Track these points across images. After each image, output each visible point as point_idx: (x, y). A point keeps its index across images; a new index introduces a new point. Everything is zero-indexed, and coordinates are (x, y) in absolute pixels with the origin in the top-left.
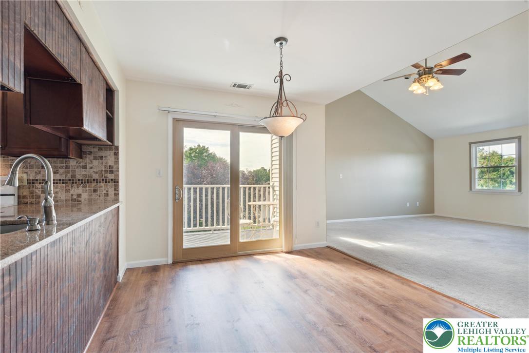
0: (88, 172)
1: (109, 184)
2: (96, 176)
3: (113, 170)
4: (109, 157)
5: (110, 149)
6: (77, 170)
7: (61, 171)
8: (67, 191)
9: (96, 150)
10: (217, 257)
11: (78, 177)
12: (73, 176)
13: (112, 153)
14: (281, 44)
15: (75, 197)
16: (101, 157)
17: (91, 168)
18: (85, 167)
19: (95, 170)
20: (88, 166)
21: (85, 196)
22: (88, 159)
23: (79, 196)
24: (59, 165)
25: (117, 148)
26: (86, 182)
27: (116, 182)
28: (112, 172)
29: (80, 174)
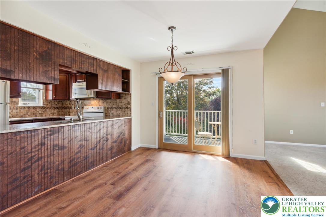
0: (122, 104)
1: (128, 109)
2: (124, 106)
3: (129, 103)
4: (128, 98)
5: (129, 95)
6: (119, 104)
7: (115, 104)
8: (117, 112)
9: (124, 95)
10: (179, 150)
11: (120, 106)
12: (118, 106)
13: (129, 96)
14: (172, 30)
15: (118, 114)
16: (126, 98)
17: (123, 103)
18: (121, 102)
19: (124, 104)
20: (122, 102)
21: (121, 114)
22: (122, 99)
23: (120, 113)
24: (115, 102)
25: (131, 94)
26: (121, 108)
27: (130, 108)
28: (129, 104)
29: (120, 105)
